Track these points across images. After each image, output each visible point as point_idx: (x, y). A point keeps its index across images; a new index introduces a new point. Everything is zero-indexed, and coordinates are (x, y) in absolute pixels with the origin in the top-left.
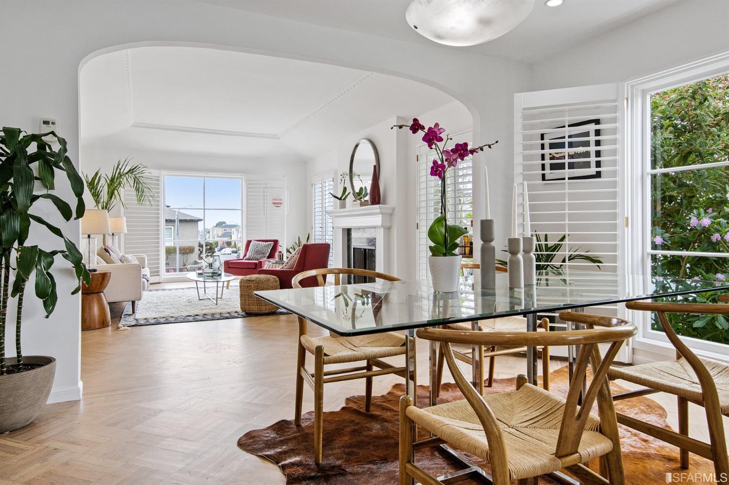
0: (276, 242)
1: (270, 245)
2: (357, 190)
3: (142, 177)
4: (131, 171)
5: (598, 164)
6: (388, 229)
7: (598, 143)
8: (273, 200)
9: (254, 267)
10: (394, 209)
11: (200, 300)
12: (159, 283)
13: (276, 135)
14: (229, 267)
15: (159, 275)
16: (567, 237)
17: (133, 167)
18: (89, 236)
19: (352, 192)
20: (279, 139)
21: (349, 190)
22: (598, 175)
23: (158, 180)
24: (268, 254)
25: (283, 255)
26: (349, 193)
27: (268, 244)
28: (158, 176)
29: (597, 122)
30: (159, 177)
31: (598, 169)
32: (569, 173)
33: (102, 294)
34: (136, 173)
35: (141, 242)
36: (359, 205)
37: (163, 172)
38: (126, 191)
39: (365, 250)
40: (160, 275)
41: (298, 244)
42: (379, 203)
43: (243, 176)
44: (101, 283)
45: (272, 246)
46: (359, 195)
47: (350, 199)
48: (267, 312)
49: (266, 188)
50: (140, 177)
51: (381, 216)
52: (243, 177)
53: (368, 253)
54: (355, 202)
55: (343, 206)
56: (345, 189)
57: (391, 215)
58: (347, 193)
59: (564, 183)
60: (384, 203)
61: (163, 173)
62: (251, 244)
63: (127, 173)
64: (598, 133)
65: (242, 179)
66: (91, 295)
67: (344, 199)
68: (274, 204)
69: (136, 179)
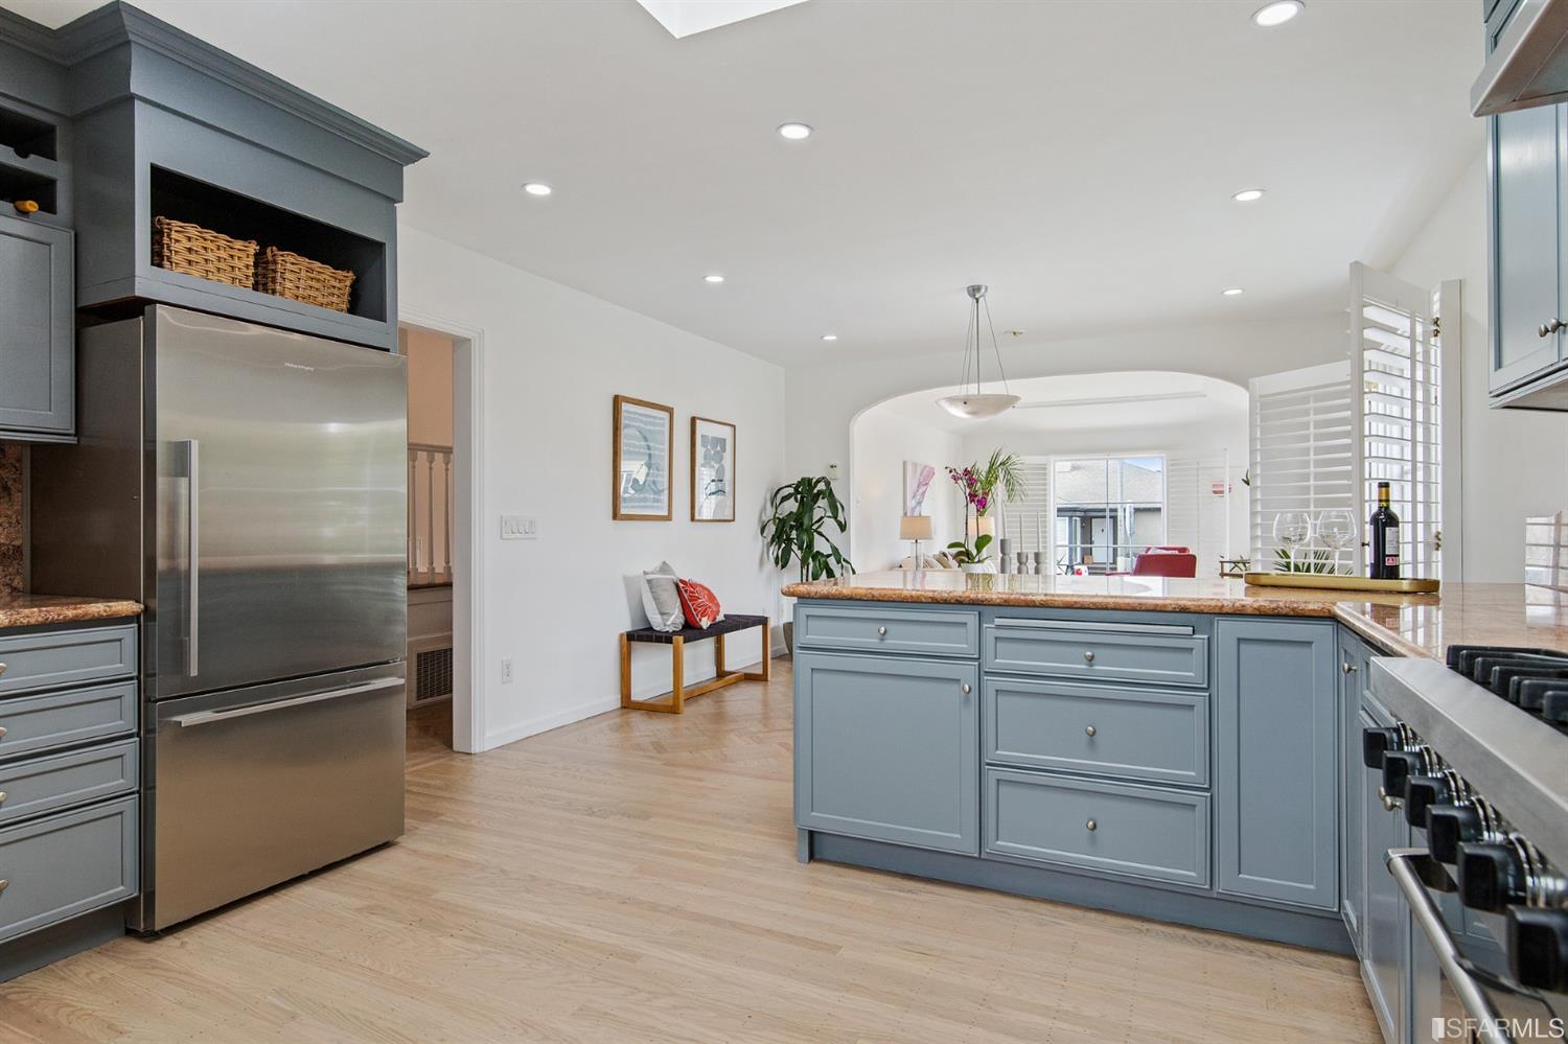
4: (1002, 464)
17: (1005, 459)
18: (917, 541)
20: (1205, 396)
23: (1045, 469)
28: (1046, 463)
30: (1046, 465)
34: (1008, 464)
37: (1052, 458)
38: (999, 488)
43: (1161, 453)
50: (1012, 469)
52: (1163, 455)
63: (1000, 466)
65: (1161, 457)
68: (1215, 492)
69: (1008, 472)
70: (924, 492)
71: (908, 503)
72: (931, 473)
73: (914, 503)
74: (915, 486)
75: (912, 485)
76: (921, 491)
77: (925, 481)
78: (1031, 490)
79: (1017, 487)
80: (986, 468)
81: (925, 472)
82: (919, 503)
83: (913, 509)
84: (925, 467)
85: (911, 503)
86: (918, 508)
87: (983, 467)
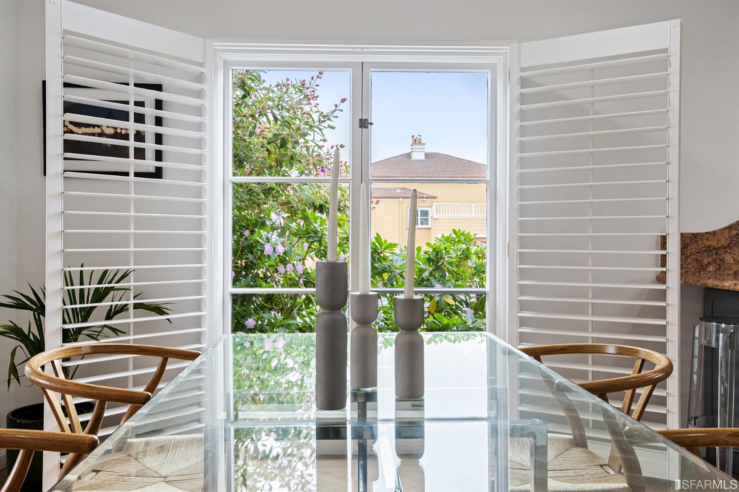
5: (159, 156)
7: (159, 121)
16: (132, 275)
22: (158, 173)
29: (158, 87)
31: (159, 164)
32: (136, 165)
59: (128, 182)
64: (159, 104)
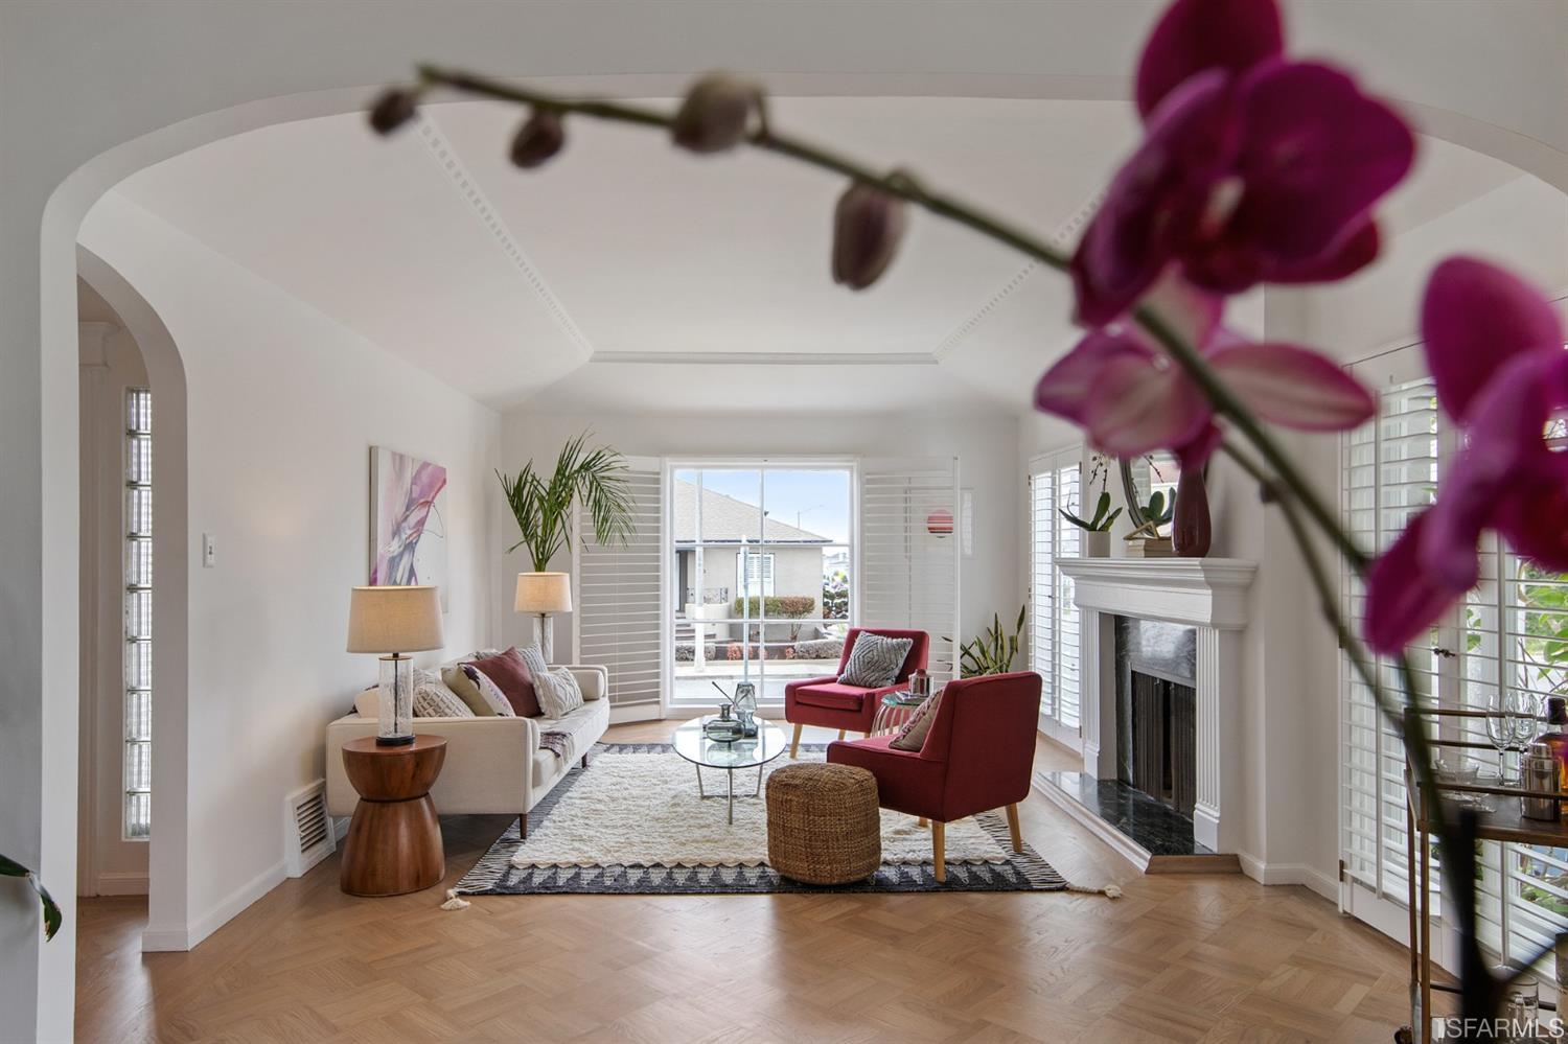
0: (920, 639)
1: (902, 646)
2: (1144, 501)
3: (609, 479)
4: (585, 467)
6: (1236, 636)
8: (930, 519)
9: (854, 707)
10: (1255, 571)
11: (704, 797)
12: (660, 720)
13: (930, 354)
14: (798, 703)
15: (658, 703)
17: (589, 459)
18: (396, 656)
19: (1126, 507)
20: (936, 362)
21: (1118, 500)
23: (657, 481)
24: (897, 672)
25: (928, 680)
26: (1119, 510)
27: (898, 644)
28: (657, 470)
30: (658, 474)
33: (423, 801)
34: (595, 469)
35: (620, 626)
36: (1143, 553)
37: (669, 462)
38: (578, 512)
39: (1167, 684)
40: (662, 703)
41: (993, 632)
42: (1202, 552)
43: (852, 461)
44: (413, 777)
45: (908, 649)
46: (1150, 514)
47: (1122, 526)
48: (835, 881)
49: (910, 489)
50: (603, 477)
51: (1210, 592)
52: (855, 464)
53: (1176, 695)
54: (1131, 543)
55: (1099, 548)
56: (1105, 500)
57: (1247, 589)
58: (1112, 509)
60: (1225, 554)
61: (669, 464)
62: (857, 641)
63: (578, 471)
65: (851, 468)
66: (392, 807)
67: (1105, 528)
68: (932, 530)
69: (596, 484)
70: (421, 522)
71: (381, 549)
72: (438, 481)
73: (395, 547)
74: (400, 508)
75: (389, 507)
76: (414, 518)
77: (426, 489)
78: (641, 520)
79: (615, 513)
80: (551, 475)
81: (425, 478)
82: (410, 547)
83: (393, 562)
84: (426, 465)
85: (388, 547)
86: (406, 559)
87: (546, 475)
